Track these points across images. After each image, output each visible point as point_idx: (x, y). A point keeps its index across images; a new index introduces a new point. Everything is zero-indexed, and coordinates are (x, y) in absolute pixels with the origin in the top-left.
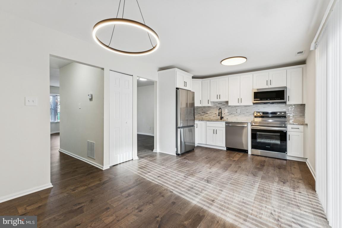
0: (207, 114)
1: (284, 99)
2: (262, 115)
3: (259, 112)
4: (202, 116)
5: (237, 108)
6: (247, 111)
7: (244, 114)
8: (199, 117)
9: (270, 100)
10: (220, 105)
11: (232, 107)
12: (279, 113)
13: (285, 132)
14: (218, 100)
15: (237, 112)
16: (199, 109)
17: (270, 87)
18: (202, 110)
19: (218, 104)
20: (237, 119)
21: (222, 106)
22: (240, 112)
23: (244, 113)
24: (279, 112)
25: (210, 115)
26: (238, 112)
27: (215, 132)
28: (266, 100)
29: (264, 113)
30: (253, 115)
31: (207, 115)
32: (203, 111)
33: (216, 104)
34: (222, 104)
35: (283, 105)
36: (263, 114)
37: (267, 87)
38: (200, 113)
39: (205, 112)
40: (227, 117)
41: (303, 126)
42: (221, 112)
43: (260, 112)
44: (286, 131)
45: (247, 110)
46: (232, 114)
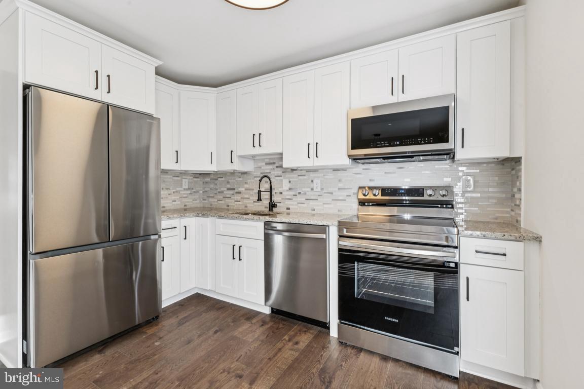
0: (239, 193)
1: (447, 141)
2: (379, 197)
3: (371, 188)
4: (227, 200)
5: (312, 175)
6: (341, 185)
7: (332, 193)
8: (220, 202)
9: (401, 145)
10: (271, 167)
11: (299, 172)
12: (429, 192)
13: (452, 265)
14: (257, 151)
15: (312, 189)
16: (219, 179)
17: (403, 98)
18: (228, 182)
19: (267, 164)
20: (314, 210)
21: (276, 169)
22: (322, 189)
23: (330, 190)
24: (430, 188)
25: (246, 196)
26: (315, 190)
27: (236, 253)
28: (390, 146)
29: (385, 191)
30: (356, 196)
31: (238, 197)
32: (229, 186)
33: (260, 164)
34: (274, 163)
35: (445, 165)
36: (382, 195)
37: (393, 100)
38: (223, 192)
39: (234, 189)
40: (288, 203)
41: (521, 244)
42: (271, 187)
43: (376, 188)
44: (456, 264)
45: (340, 181)
46: (299, 193)
